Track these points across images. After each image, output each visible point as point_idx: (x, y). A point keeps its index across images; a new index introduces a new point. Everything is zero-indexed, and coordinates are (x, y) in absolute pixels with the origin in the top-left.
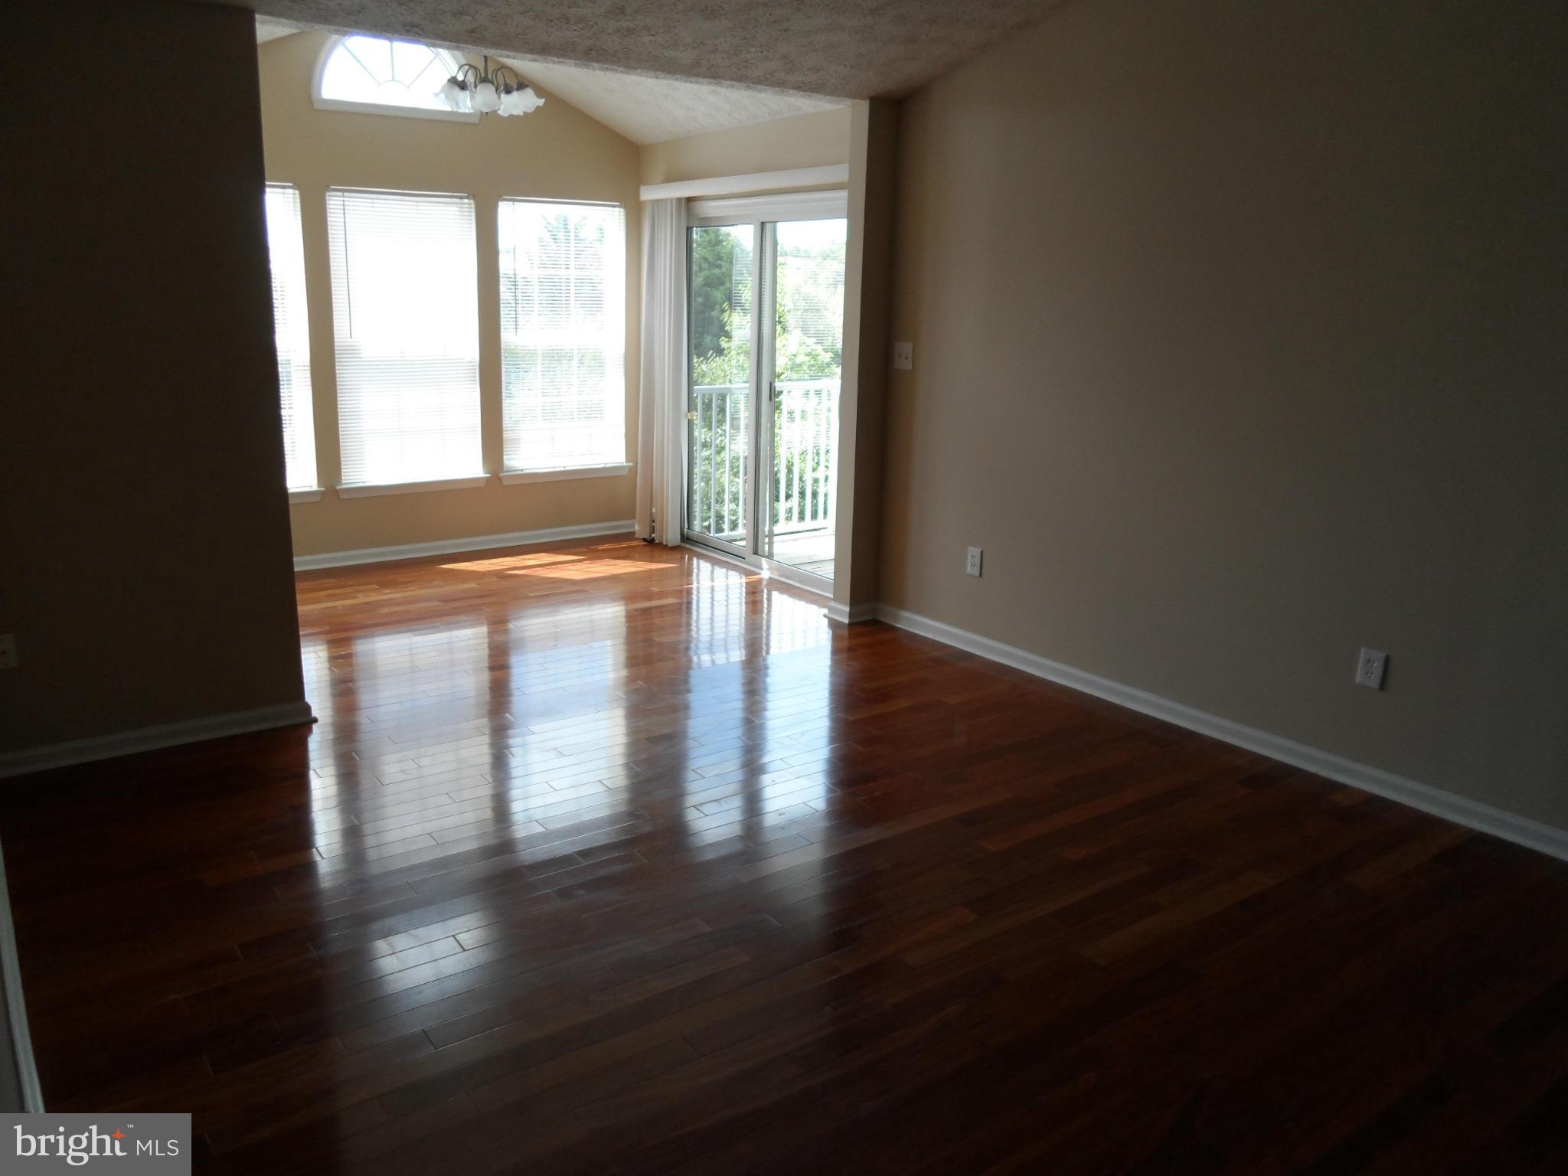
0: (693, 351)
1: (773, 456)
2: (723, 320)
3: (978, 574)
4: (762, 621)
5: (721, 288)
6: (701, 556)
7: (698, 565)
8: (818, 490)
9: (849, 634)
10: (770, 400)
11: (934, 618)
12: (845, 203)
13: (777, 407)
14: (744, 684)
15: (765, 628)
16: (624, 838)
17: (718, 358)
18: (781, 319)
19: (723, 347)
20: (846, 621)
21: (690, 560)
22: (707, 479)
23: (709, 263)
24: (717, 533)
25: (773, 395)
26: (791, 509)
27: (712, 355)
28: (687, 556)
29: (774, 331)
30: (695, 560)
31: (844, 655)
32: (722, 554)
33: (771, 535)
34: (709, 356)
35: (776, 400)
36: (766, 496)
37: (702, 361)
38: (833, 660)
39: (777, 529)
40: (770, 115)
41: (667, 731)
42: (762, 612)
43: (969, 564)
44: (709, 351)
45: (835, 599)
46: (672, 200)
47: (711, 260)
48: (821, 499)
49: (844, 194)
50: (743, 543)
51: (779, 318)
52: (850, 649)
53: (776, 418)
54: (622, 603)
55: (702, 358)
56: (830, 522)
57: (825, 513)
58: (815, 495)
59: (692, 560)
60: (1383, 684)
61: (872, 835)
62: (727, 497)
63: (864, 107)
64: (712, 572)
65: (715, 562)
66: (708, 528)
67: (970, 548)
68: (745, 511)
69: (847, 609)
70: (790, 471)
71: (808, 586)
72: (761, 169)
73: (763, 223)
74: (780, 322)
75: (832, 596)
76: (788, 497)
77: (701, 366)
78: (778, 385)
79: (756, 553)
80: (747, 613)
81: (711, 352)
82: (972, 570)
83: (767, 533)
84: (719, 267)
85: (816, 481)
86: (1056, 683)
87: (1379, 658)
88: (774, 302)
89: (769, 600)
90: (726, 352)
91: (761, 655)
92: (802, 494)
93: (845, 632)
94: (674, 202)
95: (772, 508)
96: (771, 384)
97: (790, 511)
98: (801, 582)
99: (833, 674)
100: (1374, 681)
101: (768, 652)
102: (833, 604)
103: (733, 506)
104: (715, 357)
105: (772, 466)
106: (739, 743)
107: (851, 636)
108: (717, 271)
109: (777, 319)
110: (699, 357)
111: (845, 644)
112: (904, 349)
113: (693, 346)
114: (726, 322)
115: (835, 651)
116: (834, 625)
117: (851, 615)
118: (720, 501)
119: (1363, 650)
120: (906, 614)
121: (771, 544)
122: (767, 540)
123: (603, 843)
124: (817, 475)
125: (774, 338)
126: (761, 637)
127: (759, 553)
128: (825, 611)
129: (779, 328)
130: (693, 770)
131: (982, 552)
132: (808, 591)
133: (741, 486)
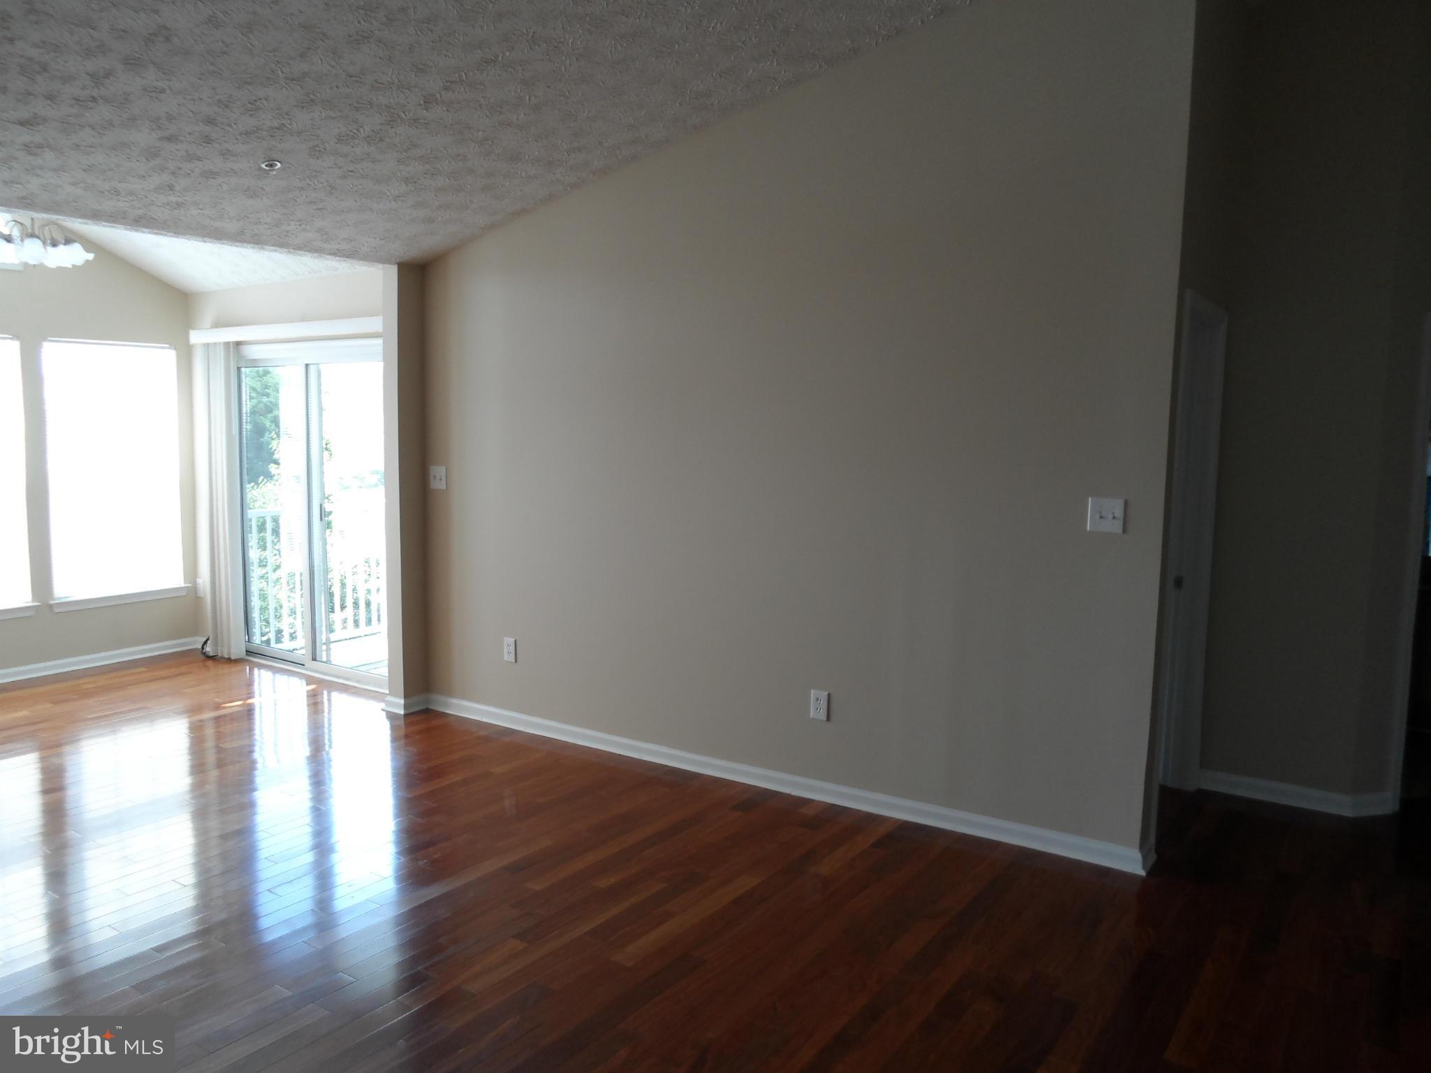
0: (246, 477)
1: (326, 571)
2: (271, 448)
3: (514, 661)
4: (323, 721)
5: (270, 415)
6: (261, 666)
7: (259, 675)
8: (371, 600)
9: (405, 724)
10: (321, 520)
11: (478, 702)
12: (380, 349)
13: (329, 526)
14: (311, 777)
15: (326, 725)
16: (201, 928)
17: (268, 483)
18: (328, 446)
19: (273, 474)
20: (402, 712)
21: (251, 670)
22: (263, 597)
23: (258, 393)
24: (276, 643)
25: (323, 515)
26: (346, 619)
27: (263, 480)
28: (248, 668)
29: (322, 458)
30: (256, 670)
31: (403, 742)
32: (284, 663)
33: (328, 642)
34: (260, 482)
35: (326, 519)
36: (321, 608)
37: (253, 487)
38: (392, 747)
39: (333, 637)
40: (310, 272)
41: (237, 827)
42: (323, 712)
43: (505, 651)
44: (259, 477)
45: (390, 694)
46: (220, 343)
47: (259, 390)
48: (374, 607)
49: (380, 341)
50: (303, 652)
51: (326, 444)
52: (406, 736)
53: (327, 536)
54: (186, 715)
55: (253, 484)
56: (383, 627)
57: (379, 620)
58: (368, 604)
59: (253, 670)
60: (828, 718)
61: (434, 891)
62: (285, 612)
63: (393, 271)
64: (274, 680)
65: (276, 670)
66: (268, 642)
67: (505, 638)
68: (303, 624)
69: (402, 701)
70: (343, 585)
71: (366, 685)
72: (304, 319)
73: (307, 365)
74: (326, 449)
75: (387, 692)
76: (343, 607)
77: (252, 492)
78: (328, 507)
79: (314, 659)
80: (309, 715)
81: (262, 478)
82: (509, 657)
83: (324, 641)
84: (268, 395)
85: (369, 591)
86: (585, 746)
87: (824, 695)
88: (321, 431)
89: (329, 700)
90: (275, 478)
91: (324, 750)
92: (356, 604)
93: (401, 722)
94: (222, 344)
95: (328, 618)
96: (321, 505)
97: (345, 621)
98: (358, 682)
99: (394, 759)
100: (822, 715)
101: (330, 747)
102: (389, 698)
103: (291, 620)
104: (266, 483)
105: (326, 580)
106: (309, 829)
107: (407, 725)
108: (265, 399)
109: (324, 446)
110: (249, 483)
111: (402, 732)
112: (438, 473)
113: (245, 472)
114: (275, 450)
115: (394, 739)
116: (391, 717)
117: (406, 707)
118: (278, 617)
119: (812, 691)
120: (455, 701)
121: (328, 650)
122: (324, 647)
123: (181, 935)
124: (369, 585)
125: (322, 464)
126: (323, 734)
127: (318, 659)
128: (383, 705)
129: (326, 454)
130: (266, 858)
131: (515, 641)
132: (366, 690)
133: (299, 601)
